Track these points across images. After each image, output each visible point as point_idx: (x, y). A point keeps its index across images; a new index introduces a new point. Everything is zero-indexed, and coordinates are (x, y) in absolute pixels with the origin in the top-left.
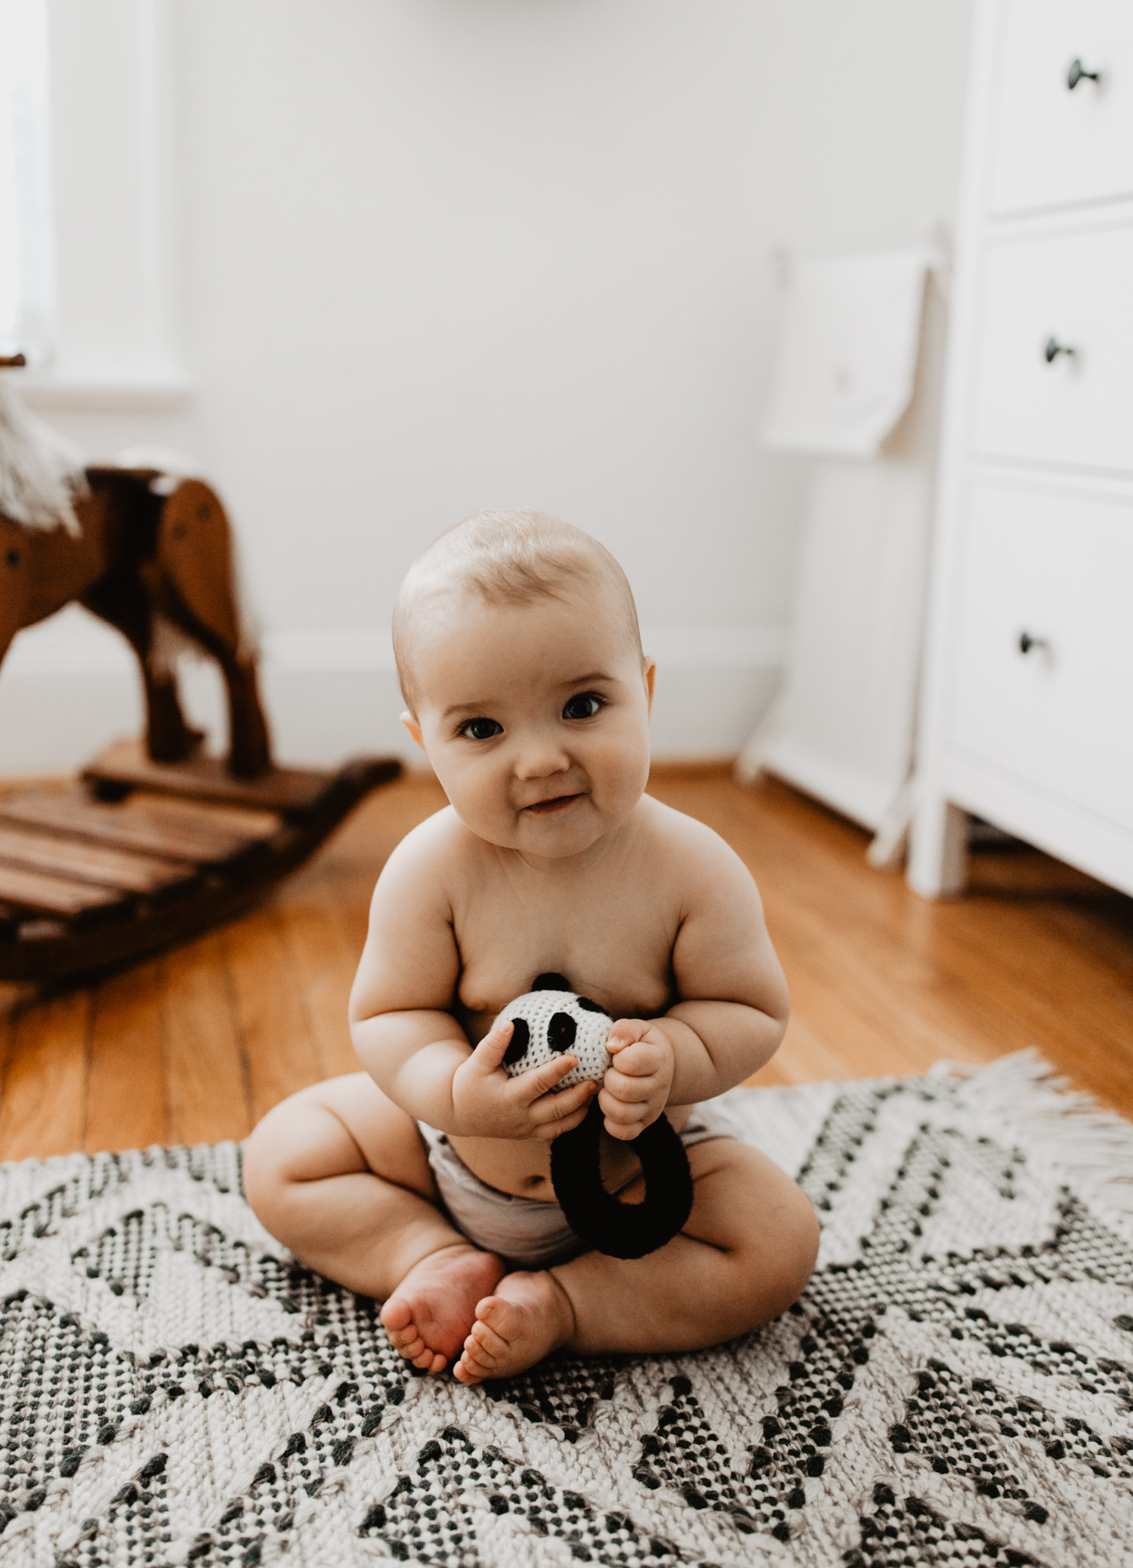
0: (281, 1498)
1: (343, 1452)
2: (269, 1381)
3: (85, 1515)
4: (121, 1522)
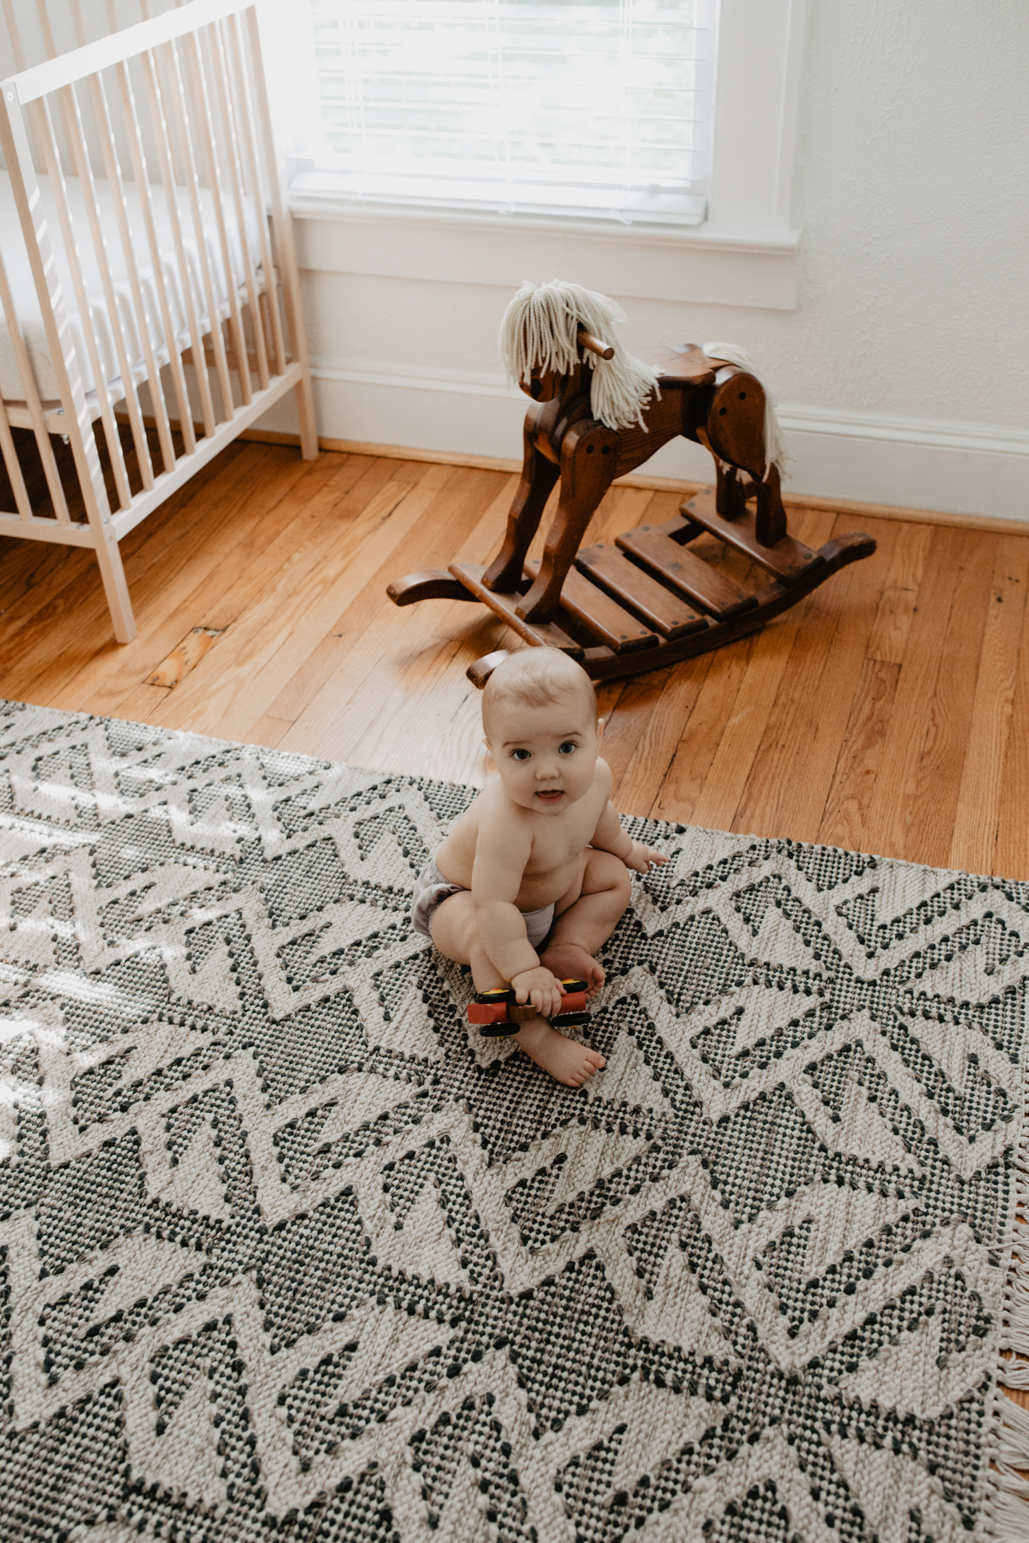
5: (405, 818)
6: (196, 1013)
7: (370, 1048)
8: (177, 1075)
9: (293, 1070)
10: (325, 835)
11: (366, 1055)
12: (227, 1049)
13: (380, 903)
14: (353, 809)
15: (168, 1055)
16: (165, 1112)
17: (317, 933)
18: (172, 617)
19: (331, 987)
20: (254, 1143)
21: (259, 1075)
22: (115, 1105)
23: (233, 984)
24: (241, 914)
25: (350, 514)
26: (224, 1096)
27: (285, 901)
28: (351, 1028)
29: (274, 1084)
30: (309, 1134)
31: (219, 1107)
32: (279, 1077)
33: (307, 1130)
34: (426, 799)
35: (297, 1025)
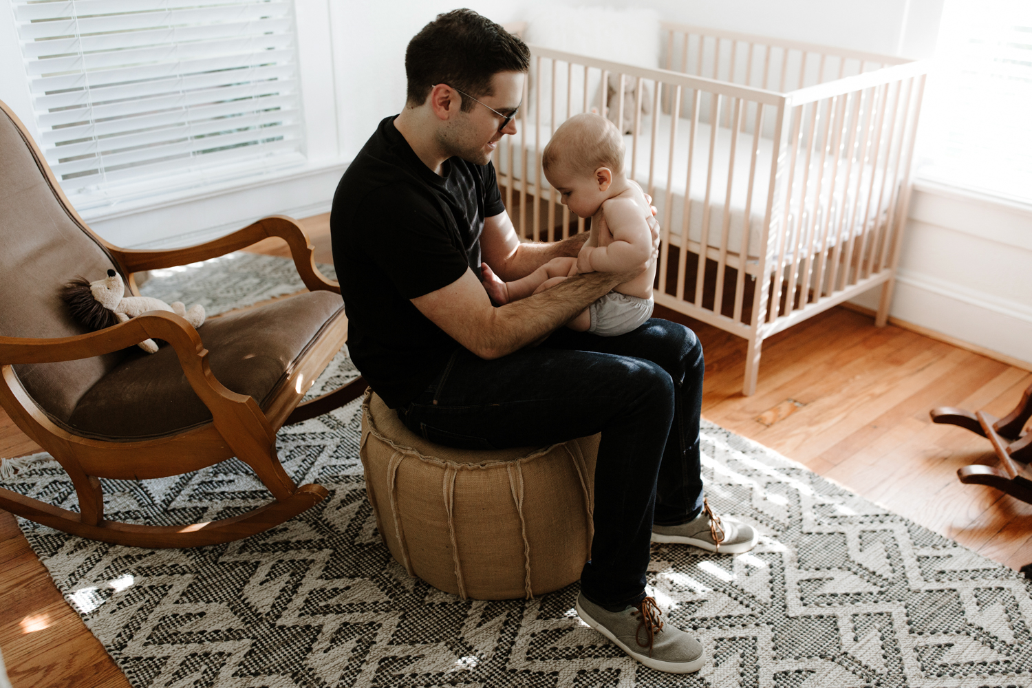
0: (970, 670)
1: (992, 672)
2: (992, 647)
3: (928, 643)
4: (934, 649)
5: (893, 538)
6: (745, 596)
7: (842, 651)
8: (727, 623)
9: (793, 645)
10: (841, 531)
11: (839, 654)
12: (758, 621)
13: (867, 578)
14: (861, 523)
15: (724, 611)
16: (717, 638)
17: (824, 580)
18: (777, 389)
19: (827, 611)
20: (762, 673)
21: (773, 641)
22: (691, 625)
23: (769, 589)
24: (781, 555)
25: (898, 362)
26: (750, 644)
27: (809, 557)
28: (833, 637)
29: (781, 649)
30: (795, 681)
31: (746, 648)
32: (784, 646)
33: (794, 679)
34: (909, 532)
35: (801, 623)
